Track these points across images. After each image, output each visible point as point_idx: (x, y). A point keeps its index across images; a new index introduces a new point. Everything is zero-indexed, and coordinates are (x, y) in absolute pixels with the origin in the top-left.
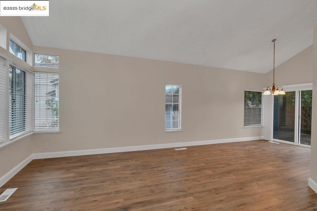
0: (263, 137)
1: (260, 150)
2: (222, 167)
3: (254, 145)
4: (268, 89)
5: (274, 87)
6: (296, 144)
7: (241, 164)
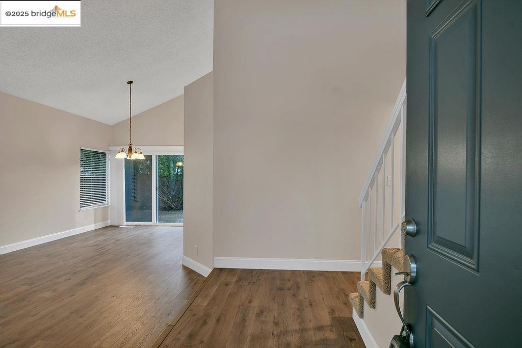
0: (109, 223)
1: (113, 241)
2: (67, 280)
3: (100, 235)
4: (124, 150)
5: (130, 147)
6: (154, 224)
7: (94, 266)
